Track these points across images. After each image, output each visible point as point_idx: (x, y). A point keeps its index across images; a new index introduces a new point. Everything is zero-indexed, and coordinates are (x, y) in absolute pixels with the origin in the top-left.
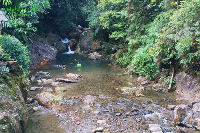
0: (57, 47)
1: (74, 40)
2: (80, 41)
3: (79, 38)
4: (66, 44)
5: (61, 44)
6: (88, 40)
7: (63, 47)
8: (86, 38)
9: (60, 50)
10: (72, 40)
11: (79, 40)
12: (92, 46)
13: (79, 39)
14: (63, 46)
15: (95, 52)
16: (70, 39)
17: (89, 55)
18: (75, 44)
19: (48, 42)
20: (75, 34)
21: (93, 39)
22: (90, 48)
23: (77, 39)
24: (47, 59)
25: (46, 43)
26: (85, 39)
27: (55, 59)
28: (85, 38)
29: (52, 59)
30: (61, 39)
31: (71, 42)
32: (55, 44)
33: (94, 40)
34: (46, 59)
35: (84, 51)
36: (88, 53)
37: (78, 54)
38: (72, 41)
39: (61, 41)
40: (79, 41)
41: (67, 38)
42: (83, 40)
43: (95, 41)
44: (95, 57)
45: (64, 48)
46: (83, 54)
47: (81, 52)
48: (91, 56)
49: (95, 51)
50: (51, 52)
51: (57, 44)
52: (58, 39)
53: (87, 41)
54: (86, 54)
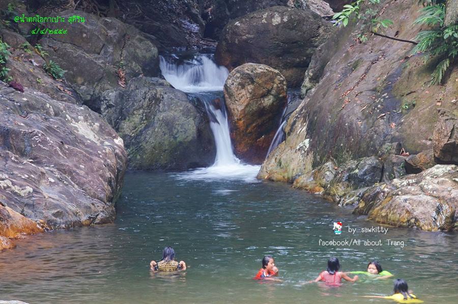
0: (126, 126)
1: (261, 68)
2: (315, 79)
3: (309, 57)
4: (197, 102)
5: (156, 100)
6: (377, 75)
7: (169, 124)
8: (368, 57)
9: (148, 147)
10: (247, 67)
11: (309, 73)
12: (413, 124)
13: (304, 66)
14: (171, 114)
15: (439, 169)
16: (235, 64)
17: (385, 187)
18: (268, 101)
19: (54, 76)
20: (277, 20)
21: (425, 60)
22: (393, 139)
23: (287, 66)
24: (31, 206)
25: (34, 85)
26: (355, 66)
27: (101, 210)
28: (356, 57)
29: (71, 207)
30: (157, 62)
31: (243, 86)
32: (112, 95)
33: (432, 67)
34: (28, 205)
35: (340, 162)
36: (380, 173)
37: (291, 181)
38: (250, 79)
39: (157, 73)
40: (307, 82)
41: (207, 52)
42: (335, 70)
43: (443, 82)
44: (438, 211)
45: (180, 138)
46: (337, 180)
47: (314, 166)
48: (400, 199)
49: (439, 161)
50: (70, 154)
51: (121, 96)
52: (135, 58)
53: (370, 77)
54: (355, 181)
